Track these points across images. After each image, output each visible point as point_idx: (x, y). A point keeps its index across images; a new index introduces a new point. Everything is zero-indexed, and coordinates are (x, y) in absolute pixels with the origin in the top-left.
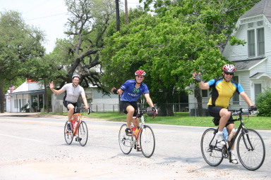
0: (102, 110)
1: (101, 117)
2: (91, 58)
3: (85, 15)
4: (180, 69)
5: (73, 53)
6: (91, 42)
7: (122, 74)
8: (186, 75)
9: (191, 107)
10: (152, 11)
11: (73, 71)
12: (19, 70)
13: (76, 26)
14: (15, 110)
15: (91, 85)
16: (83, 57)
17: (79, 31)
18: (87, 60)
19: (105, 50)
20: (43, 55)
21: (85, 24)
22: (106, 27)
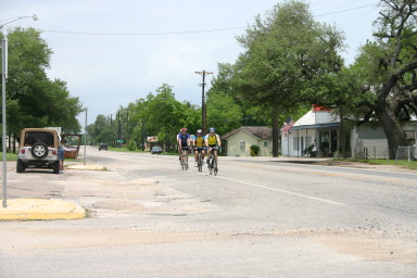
2: (415, 75)
3: (407, 6)
5: (386, 66)
6: (415, 48)
11: (386, 94)
12: (302, 92)
13: (392, 23)
14: (295, 153)
15: (413, 118)
16: (402, 73)
17: (396, 31)
18: (408, 77)
20: (339, 70)
21: (408, 20)
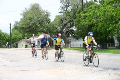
0: (75, 47)
1: (75, 50)
3: (68, 4)
4: (111, 28)
5: (62, 21)
6: (70, 16)
7: (84, 31)
8: (114, 31)
9: (116, 45)
10: (98, 2)
11: (63, 29)
12: (39, 29)
13: (64, 9)
15: (71, 36)
16: (67, 23)
17: (65, 11)
18: (69, 24)
19: (77, 20)
20: (50, 22)
21: (68, 8)
22: (77, 10)
